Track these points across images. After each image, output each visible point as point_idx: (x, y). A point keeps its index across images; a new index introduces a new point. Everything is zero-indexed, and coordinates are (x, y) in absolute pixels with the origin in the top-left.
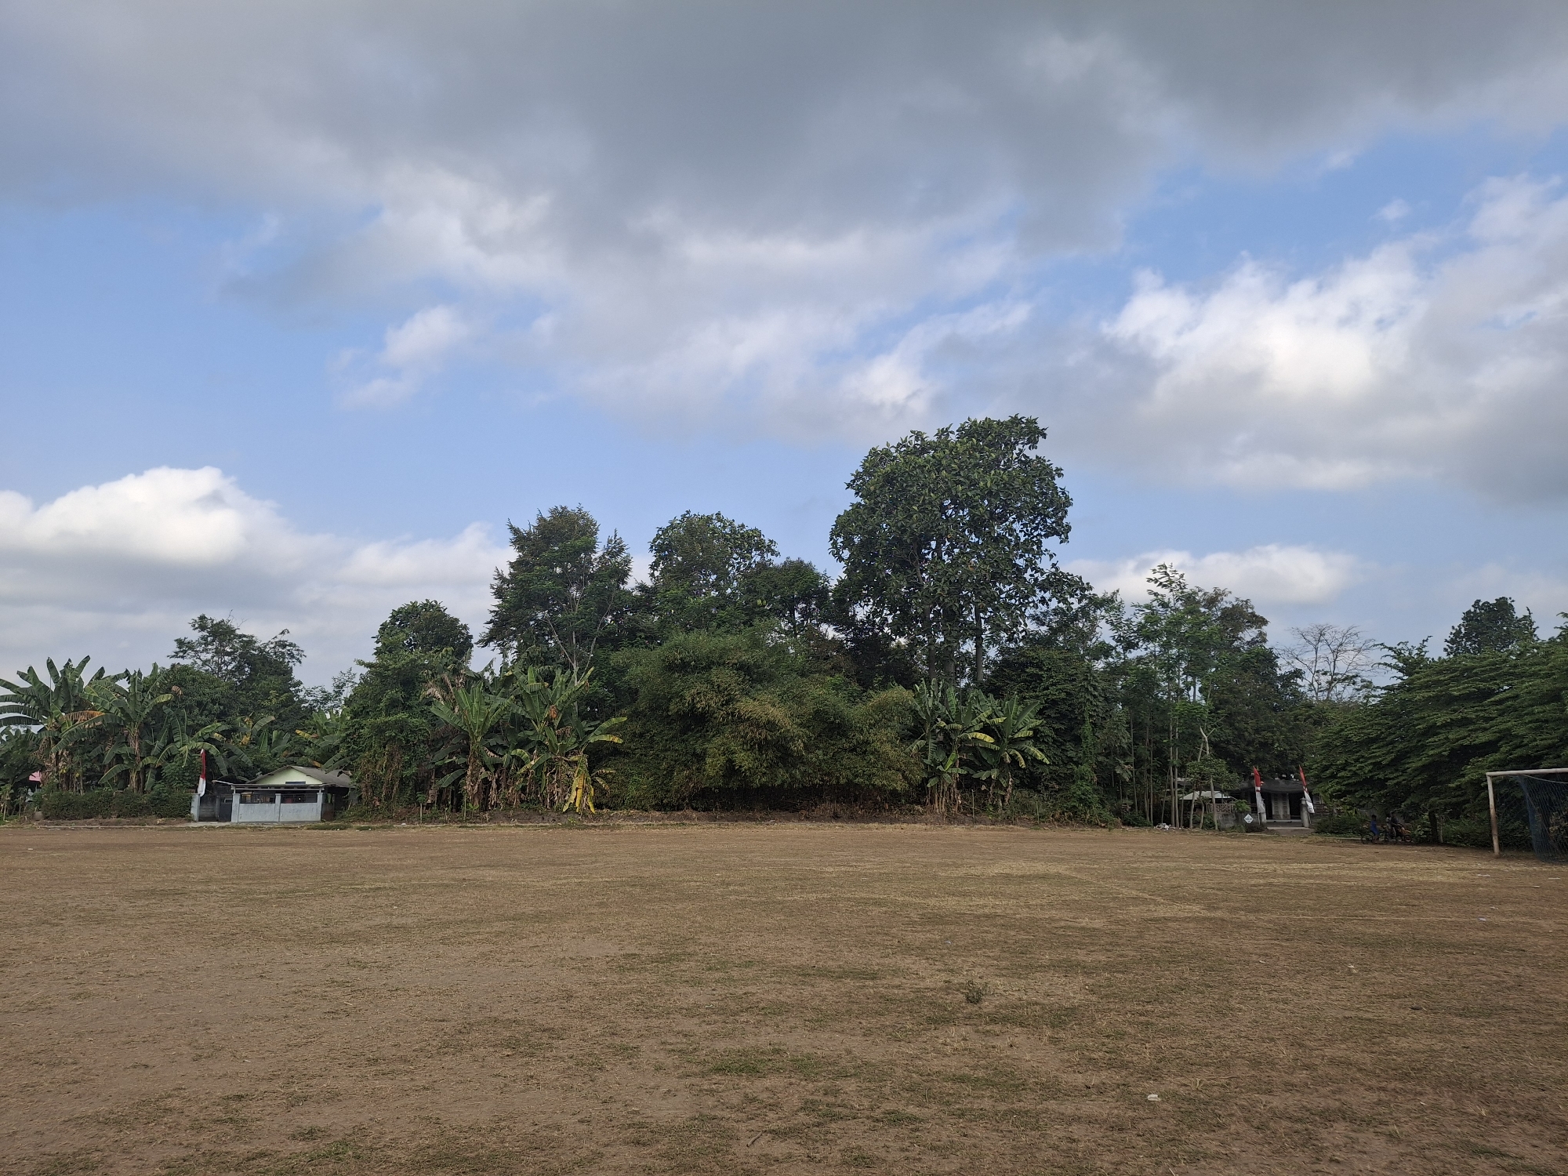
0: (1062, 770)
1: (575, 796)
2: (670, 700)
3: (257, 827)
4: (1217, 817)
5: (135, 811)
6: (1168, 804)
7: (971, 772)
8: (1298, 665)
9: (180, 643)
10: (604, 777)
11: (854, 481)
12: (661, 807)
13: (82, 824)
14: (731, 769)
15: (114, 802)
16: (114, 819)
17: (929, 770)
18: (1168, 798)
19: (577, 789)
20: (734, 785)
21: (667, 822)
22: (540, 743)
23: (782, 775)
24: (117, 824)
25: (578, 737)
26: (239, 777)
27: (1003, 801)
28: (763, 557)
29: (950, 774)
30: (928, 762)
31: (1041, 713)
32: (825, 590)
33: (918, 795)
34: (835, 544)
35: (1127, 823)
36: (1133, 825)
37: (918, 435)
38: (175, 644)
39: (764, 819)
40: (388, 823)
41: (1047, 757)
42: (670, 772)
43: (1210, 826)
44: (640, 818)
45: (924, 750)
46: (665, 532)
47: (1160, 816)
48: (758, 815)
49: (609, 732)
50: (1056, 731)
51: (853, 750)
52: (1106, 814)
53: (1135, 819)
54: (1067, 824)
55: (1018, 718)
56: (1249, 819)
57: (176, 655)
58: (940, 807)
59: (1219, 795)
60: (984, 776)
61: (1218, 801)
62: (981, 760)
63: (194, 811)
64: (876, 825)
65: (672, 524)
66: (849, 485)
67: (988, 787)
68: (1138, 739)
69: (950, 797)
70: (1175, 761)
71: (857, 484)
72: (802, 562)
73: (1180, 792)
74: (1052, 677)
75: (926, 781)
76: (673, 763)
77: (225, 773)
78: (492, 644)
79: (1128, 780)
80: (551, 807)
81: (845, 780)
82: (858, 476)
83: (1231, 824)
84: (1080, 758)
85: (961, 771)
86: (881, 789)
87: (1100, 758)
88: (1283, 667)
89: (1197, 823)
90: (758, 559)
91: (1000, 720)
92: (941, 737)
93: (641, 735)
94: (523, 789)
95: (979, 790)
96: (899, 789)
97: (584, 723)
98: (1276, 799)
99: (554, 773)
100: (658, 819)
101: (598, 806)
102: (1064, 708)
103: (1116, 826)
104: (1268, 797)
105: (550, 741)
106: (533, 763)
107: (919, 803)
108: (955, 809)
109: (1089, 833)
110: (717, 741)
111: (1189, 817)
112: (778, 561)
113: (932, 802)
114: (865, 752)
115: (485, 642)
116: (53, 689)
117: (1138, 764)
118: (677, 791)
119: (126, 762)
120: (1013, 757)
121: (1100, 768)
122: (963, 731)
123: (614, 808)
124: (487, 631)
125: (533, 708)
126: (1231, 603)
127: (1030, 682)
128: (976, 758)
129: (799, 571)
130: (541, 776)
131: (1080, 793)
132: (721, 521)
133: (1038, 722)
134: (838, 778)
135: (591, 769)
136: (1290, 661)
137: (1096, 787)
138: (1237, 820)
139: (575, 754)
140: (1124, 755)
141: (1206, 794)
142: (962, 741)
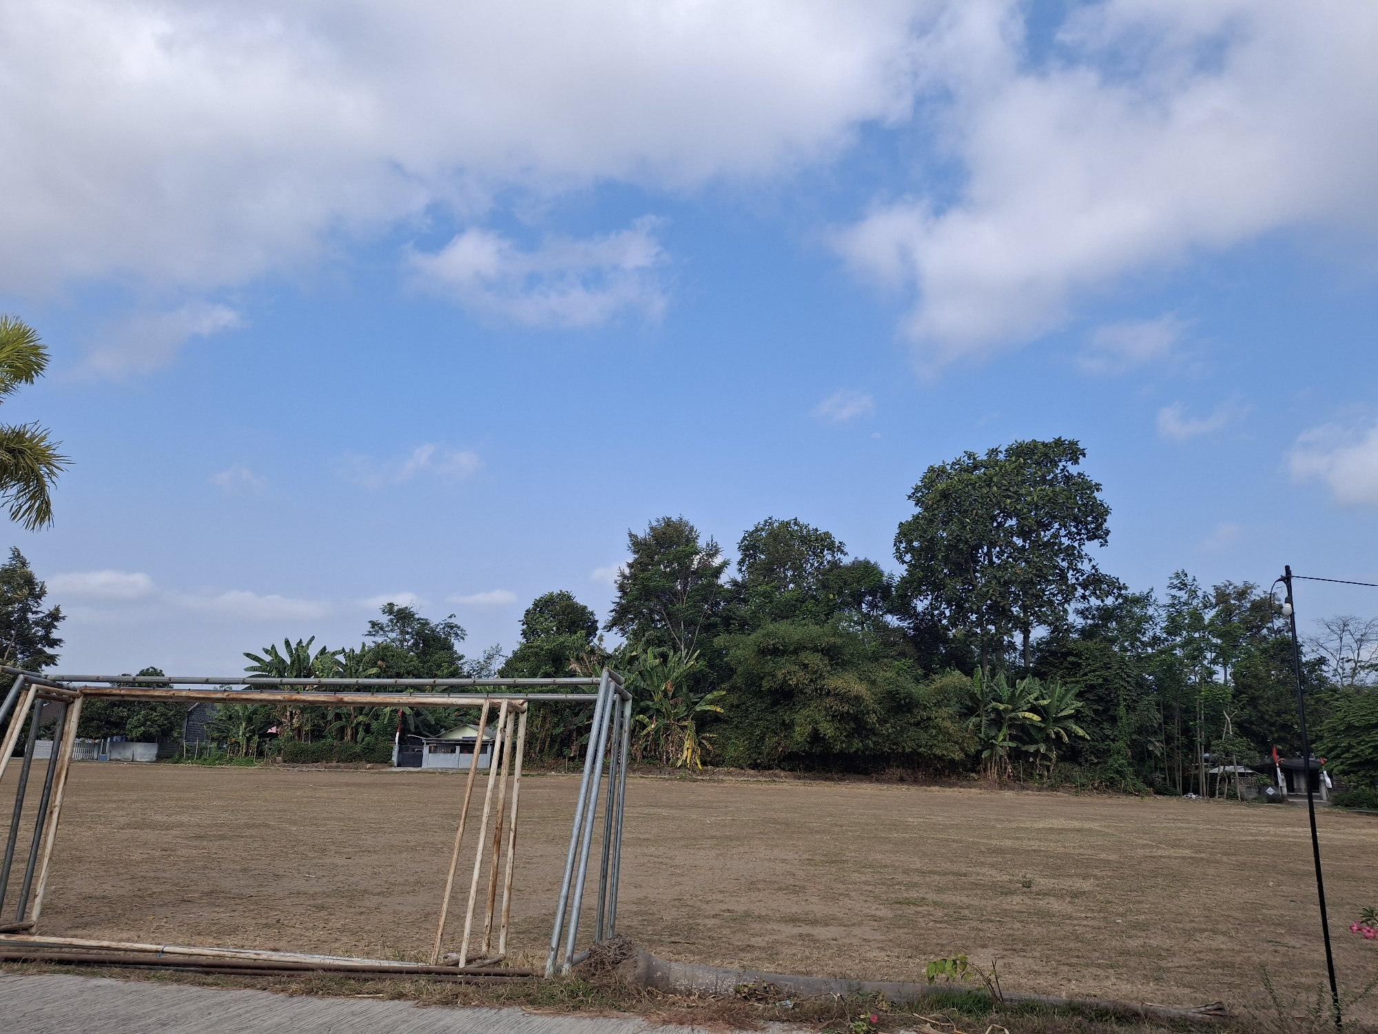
0: (1101, 746)
1: (687, 754)
2: (762, 678)
3: (444, 772)
4: (1241, 788)
5: (352, 758)
6: (1197, 777)
7: (1020, 745)
8: (1324, 653)
9: (374, 624)
10: (709, 739)
11: (914, 494)
12: (755, 766)
13: (312, 767)
14: (816, 737)
15: (335, 750)
16: (334, 764)
17: (983, 743)
18: (1196, 772)
19: (688, 749)
20: (817, 750)
21: (760, 778)
22: (658, 710)
23: (857, 744)
24: (338, 767)
25: (688, 706)
26: (424, 733)
27: (1048, 771)
28: (833, 556)
29: (1002, 747)
30: (982, 736)
31: (1080, 695)
32: (889, 586)
33: (973, 764)
34: (898, 549)
35: (1158, 792)
36: (1164, 795)
37: (970, 455)
38: (370, 625)
39: (842, 780)
40: (542, 771)
41: (1088, 734)
42: (762, 738)
43: (1232, 796)
44: (738, 775)
45: (978, 727)
46: (751, 534)
47: (1190, 786)
48: (835, 777)
49: (711, 703)
50: (1096, 711)
51: (917, 724)
52: (1141, 785)
53: (1167, 789)
54: (1105, 792)
55: (1061, 699)
56: (1270, 791)
57: (370, 634)
58: (993, 774)
59: (1242, 770)
60: (1032, 749)
61: (1240, 774)
62: (1029, 734)
63: (395, 759)
64: (937, 788)
65: (757, 528)
66: (910, 497)
67: (1035, 758)
68: (1167, 719)
69: (1001, 767)
70: (1200, 739)
71: (918, 496)
72: (868, 562)
73: (1206, 767)
74: (1090, 665)
75: (980, 752)
76: (765, 730)
77: (412, 729)
78: (615, 629)
79: (1159, 755)
80: (667, 762)
81: (910, 750)
82: (917, 489)
83: (1254, 795)
84: (1116, 735)
85: (1011, 744)
86: (941, 758)
87: (1134, 737)
88: (1308, 656)
89: (1221, 794)
90: (829, 557)
91: (1045, 702)
92: (993, 716)
93: (738, 706)
94: (645, 749)
95: (1027, 761)
96: (957, 758)
97: (691, 695)
98: (1297, 775)
99: (669, 735)
100: (752, 776)
101: (704, 763)
102: (1101, 692)
103: (1148, 794)
104: (1289, 774)
105: (666, 709)
106: (653, 726)
107: (974, 771)
108: (1005, 777)
109: (1124, 799)
110: (805, 712)
111: (1214, 788)
112: (846, 561)
113: (985, 770)
114: (927, 727)
115: (609, 628)
116: (289, 661)
117: (1169, 740)
118: (768, 754)
119: (344, 720)
120: (1057, 734)
121: (1133, 744)
122: (1013, 711)
123: (717, 765)
124: (611, 618)
125: (653, 682)
126: (1258, 596)
127: (1072, 669)
128: (1024, 733)
129: (866, 570)
130: (659, 737)
131: (1116, 765)
132: (798, 525)
133: (1080, 704)
134: (904, 747)
135: (698, 732)
136: (1315, 649)
137: (1131, 761)
138: (1259, 792)
139: (685, 720)
140: (1155, 733)
141: (1229, 768)
142: (1011, 719)
